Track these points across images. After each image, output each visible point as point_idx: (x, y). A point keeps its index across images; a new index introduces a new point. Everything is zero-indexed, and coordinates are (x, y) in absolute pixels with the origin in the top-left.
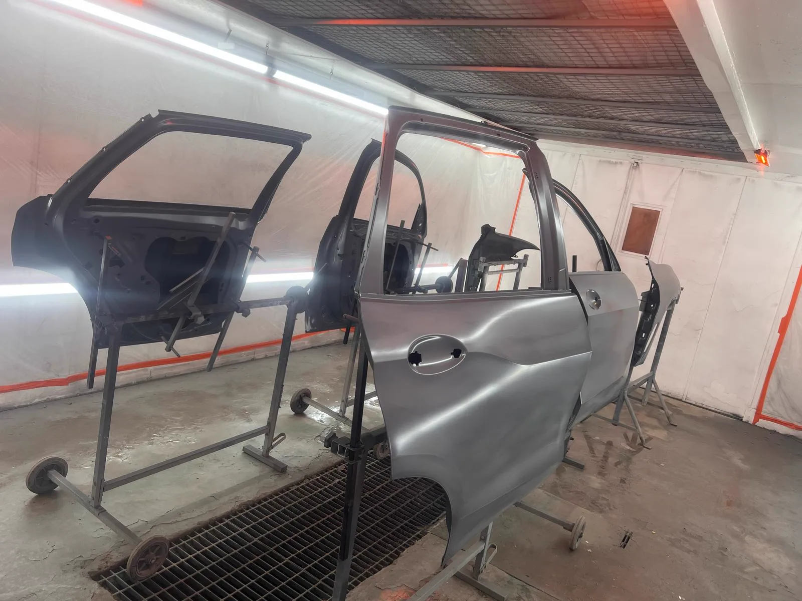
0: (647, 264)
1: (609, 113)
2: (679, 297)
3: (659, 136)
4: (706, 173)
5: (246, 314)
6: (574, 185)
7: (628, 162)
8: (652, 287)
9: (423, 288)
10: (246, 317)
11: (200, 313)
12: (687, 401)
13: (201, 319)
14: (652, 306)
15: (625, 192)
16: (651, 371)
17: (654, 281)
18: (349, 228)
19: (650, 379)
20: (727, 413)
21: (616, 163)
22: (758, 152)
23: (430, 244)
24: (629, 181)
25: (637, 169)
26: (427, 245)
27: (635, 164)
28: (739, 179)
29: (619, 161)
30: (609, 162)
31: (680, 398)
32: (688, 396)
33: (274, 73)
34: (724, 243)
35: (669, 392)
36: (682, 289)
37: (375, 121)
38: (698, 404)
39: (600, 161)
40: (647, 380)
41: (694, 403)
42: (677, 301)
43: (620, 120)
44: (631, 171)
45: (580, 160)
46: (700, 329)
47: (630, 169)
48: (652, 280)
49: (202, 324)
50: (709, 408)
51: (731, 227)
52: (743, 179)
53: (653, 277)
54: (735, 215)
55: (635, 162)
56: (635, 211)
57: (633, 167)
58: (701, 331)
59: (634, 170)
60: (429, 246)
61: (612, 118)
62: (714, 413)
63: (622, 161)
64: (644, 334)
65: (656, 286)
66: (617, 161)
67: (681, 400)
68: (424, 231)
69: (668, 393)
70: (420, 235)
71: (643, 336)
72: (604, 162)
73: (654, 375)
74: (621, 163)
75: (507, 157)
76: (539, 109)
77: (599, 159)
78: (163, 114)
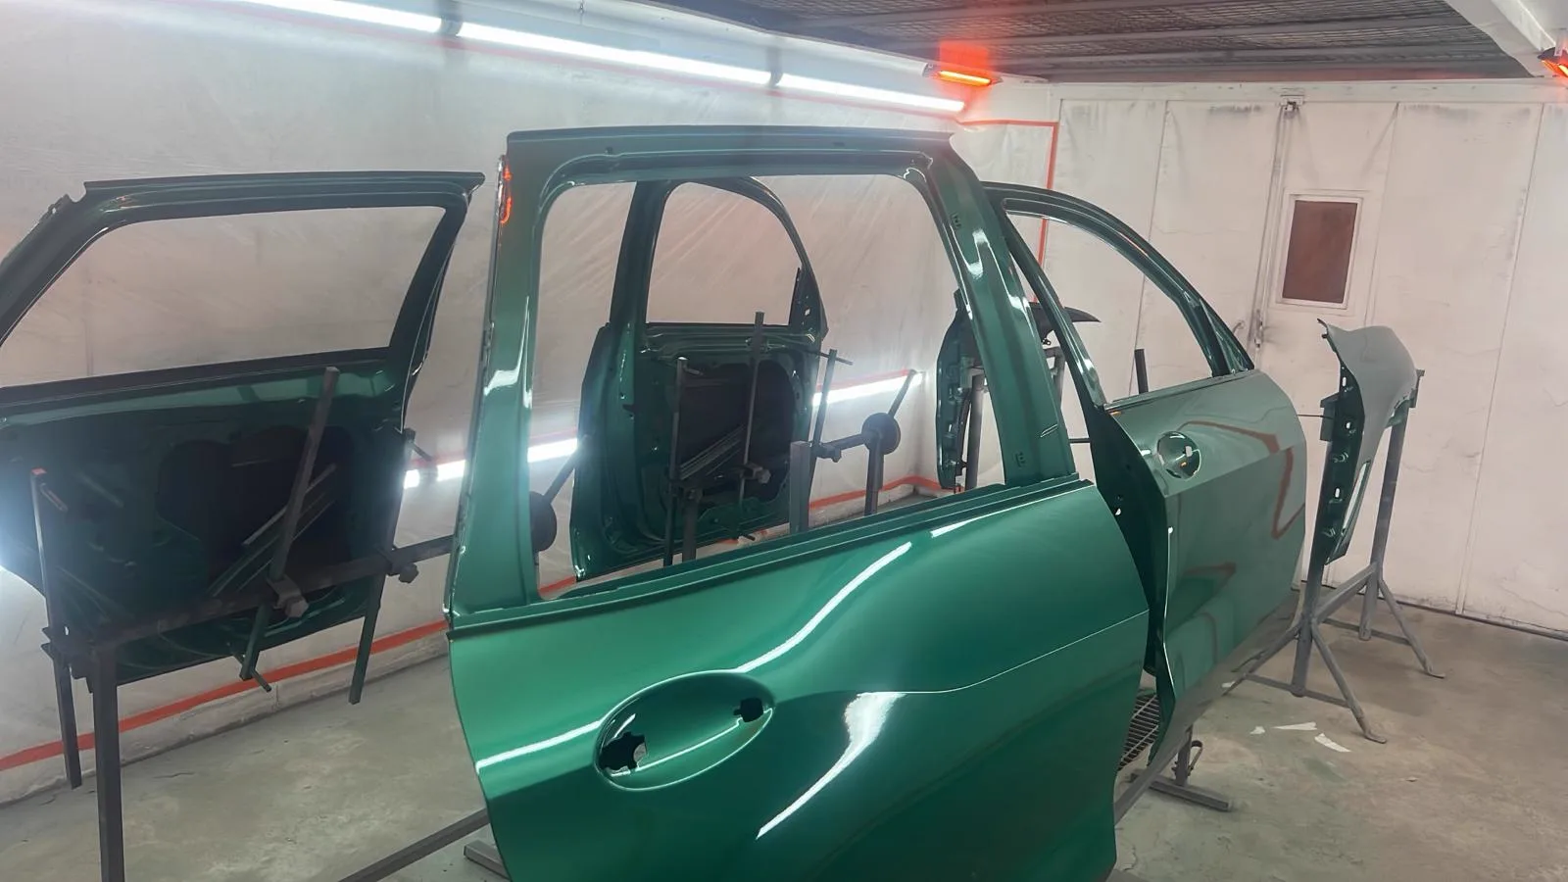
0: (1324, 336)
1: (1184, 17)
2: (1415, 393)
3: (1315, 47)
4: (1452, 106)
5: (408, 576)
6: (1161, 170)
7: (1273, 104)
8: (1344, 384)
9: (831, 448)
10: (409, 582)
11: (297, 593)
12: (1466, 613)
13: (302, 606)
14: (1348, 425)
15: (1275, 172)
16: (1371, 562)
17: (1345, 372)
18: (637, 347)
19: (1372, 580)
20: (1560, 633)
21: (1247, 110)
22: (1548, 55)
23: (833, 353)
24: (1279, 145)
25: (1296, 117)
26: (828, 353)
27: (1290, 108)
28: (1527, 112)
29: (1254, 105)
30: (1232, 110)
31: (1451, 608)
32: (1470, 602)
33: (458, 29)
34: (1510, 255)
35: (1425, 598)
36: (1421, 373)
37: (706, 94)
38: (1492, 620)
39: (1212, 110)
40: (1366, 583)
41: (1484, 618)
42: (1412, 403)
43: (1217, 27)
44: (1282, 124)
45: (1167, 113)
46: (1478, 454)
47: (1279, 118)
48: (1342, 371)
49: (306, 613)
50: (1519, 625)
51: (1520, 219)
52: (1535, 110)
53: (1342, 364)
54: (1527, 191)
55: (1290, 103)
56: (1302, 209)
57: (1286, 114)
58: (1480, 456)
59: (1288, 121)
60: (832, 356)
61: (1200, 27)
62: (1530, 636)
63: (1258, 104)
64: (1338, 490)
65: (1352, 381)
66: (1248, 105)
67: (1453, 614)
68: (818, 322)
69: (1423, 600)
70: (810, 336)
71: (1337, 495)
72: (1221, 110)
73: (1379, 569)
74: (1258, 109)
75: (1009, 126)
76: (1031, 28)
77: (1208, 106)
78: (99, 192)
